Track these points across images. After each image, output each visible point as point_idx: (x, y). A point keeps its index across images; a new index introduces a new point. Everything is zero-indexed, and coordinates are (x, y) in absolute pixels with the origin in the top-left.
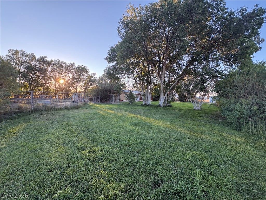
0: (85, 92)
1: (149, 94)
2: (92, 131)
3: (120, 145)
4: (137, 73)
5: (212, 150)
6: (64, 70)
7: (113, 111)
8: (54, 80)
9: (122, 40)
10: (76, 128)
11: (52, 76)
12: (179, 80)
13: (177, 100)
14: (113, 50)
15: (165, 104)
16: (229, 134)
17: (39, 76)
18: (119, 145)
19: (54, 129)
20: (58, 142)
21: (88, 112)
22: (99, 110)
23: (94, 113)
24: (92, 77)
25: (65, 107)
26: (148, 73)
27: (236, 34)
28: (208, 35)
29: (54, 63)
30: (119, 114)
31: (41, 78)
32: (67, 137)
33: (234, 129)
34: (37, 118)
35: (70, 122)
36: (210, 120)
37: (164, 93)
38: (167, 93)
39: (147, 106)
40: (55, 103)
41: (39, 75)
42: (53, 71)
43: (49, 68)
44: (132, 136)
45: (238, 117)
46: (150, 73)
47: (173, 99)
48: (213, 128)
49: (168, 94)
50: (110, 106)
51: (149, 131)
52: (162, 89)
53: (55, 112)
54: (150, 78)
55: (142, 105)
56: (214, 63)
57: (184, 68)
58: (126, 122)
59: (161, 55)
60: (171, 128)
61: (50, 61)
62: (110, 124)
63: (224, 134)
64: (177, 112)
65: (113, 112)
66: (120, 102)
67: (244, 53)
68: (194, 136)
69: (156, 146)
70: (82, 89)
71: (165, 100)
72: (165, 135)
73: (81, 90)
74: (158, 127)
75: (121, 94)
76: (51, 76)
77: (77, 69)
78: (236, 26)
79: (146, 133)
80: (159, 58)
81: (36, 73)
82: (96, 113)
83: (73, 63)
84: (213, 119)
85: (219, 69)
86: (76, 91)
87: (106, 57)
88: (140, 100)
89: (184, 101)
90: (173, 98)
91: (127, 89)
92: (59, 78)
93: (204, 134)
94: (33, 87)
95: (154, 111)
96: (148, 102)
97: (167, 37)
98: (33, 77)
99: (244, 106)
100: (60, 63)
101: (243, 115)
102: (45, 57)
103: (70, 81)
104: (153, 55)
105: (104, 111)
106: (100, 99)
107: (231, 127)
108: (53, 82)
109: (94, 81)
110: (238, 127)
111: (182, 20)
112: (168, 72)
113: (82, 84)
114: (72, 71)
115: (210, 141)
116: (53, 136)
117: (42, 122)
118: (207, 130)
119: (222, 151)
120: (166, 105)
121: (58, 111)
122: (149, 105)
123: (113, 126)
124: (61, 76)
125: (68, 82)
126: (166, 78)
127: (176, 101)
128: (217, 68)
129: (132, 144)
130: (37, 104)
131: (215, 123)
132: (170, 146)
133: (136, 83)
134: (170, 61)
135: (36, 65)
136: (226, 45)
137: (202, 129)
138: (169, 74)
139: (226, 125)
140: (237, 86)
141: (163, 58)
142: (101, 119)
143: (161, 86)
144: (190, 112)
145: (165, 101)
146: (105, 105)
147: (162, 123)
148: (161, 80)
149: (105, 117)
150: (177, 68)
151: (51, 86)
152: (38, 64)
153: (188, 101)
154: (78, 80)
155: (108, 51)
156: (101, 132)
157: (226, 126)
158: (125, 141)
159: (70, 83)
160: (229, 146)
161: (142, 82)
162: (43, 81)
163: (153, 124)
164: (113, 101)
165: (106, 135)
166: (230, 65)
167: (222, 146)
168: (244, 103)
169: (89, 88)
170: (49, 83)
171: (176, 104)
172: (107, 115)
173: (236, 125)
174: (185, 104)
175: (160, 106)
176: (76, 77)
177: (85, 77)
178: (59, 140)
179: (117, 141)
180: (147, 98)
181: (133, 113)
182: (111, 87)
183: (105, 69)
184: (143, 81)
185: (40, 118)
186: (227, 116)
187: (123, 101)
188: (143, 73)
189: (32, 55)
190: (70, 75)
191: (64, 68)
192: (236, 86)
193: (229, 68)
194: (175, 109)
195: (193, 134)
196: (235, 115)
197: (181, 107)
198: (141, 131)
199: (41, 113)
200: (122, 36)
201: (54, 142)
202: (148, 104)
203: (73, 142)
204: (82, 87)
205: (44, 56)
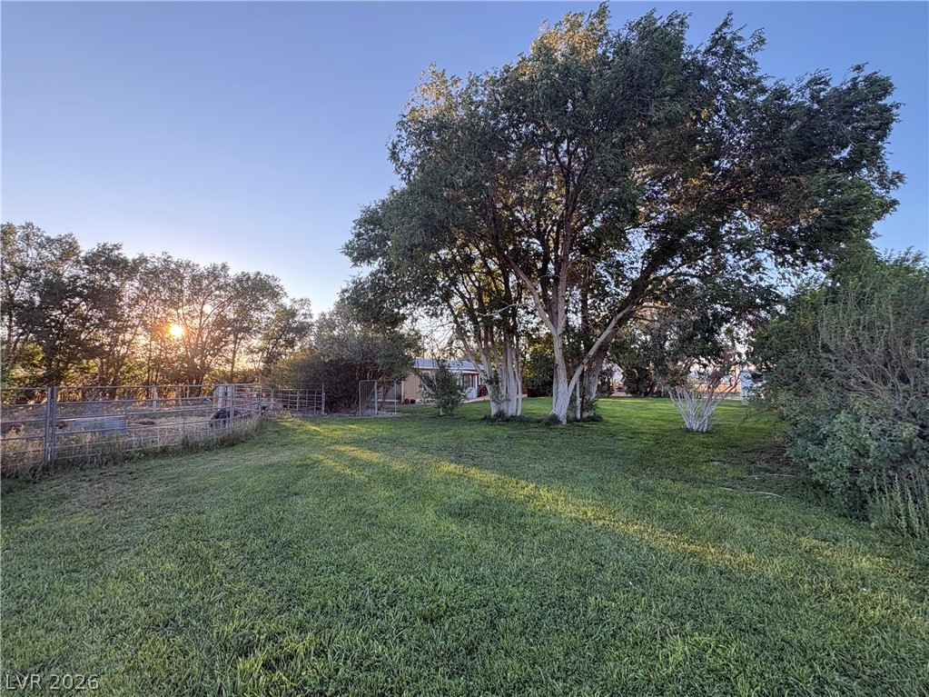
0: (266, 372)
1: (511, 374)
2: (285, 551)
3: (398, 617)
4: (462, 296)
5: (764, 622)
6: (187, 293)
7: (374, 449)
8: (146, 329)
9: (404, 185)
10: (221, 543)
11: (140, 317)
12: (621, 322)
13: (620, 389)
14: (371, 220)
15: (575, 412)
16: (825, 540)
17: (86, 319)
18: (394, 616)
19: (132, 552)
20: (144, 615)
21: (275, 459)
22: (319, 447)
23: (300, 466)
24: (293, 314)
25: (183, 441)
26: (505, 298)
27: (805, 159)
28: (708, 161)
29: (148, 265)
30: (399, 466)
31: (97, 326)
32: (181, 589)
33: (840, 515)
34: (64, 497)
35: (199, 513)
36: (750, 473)
37: (568, 369)
38: (578, 372)
39: (507, 420)
40: (144, 423)
41: (87, 315)
42: (144, 297)
43: (127, 286)
44: (448, 569)
45: (848, 464)
46: (514, 295)
47: (605, 387)
48: (762, 513)
49: (583, 371)
50: (364, 430)
51: (516, 541)
52: (558, 355)
53: (143, 466)
54: (514, 314)
55: (488, 419)
56: (742, 259)
57: (635, 275)
58: (423, 503)
59: (550, 232)
60: (600, 523)
61: (134, 261)
62: (361, 513)
63: (806, 542)
64: (621, 443)
65: (374, 457)
66: (401, 406)
67: (839, 222)
68: (693, 554)
69: (543, 616)
70: (253, 361)
71: (576, 398)
72: (577, 559)
73: (251, 366)
74: (552, 521)
75: (404, 378)
76: (134, 314)
77: (238, 285)
78: (799, 134)
79: (505, 550)
80: (544, 244)
81: (77, 305)
82: (305, 467)
83: (224, 267)
84: (758, 470)
85: (761, 279)
86: (230, 369)
87: (347, 246)
88: (479, 395)
89: (646, 395)
90: (603, 383)
91: (427, 355)
92: (164, 322)
93: (728, 546)
94: (59, 361)
95: (535, 442)
96: (508, 406)
97: (567, 172)
98: (63, 323)
99: (864, 423)
100: (173, 266)
101: (868, 458)
102: (117, 247)
103: (209, 333)
104: (520, 234)
105: (340, 455)
106: (324, 399)
107: (829, 506)
108: (142, 337)
109: (302, 330)
110: (855, 503)
111: (614, 117)
112: (577, 293)
113: (256, 342)
114: (217, 292)
115: (753, 577)
116: (121, 588)
117: (82, 520)
118: (742, 525)
119: (805, 626)
120: (579, 416)
121: (152, 462)
122: (513, 419)
123: (373, 524)
124: (175, 312)
125: (200, 335)
126: (573, 312)
127: (616, 394)
128: (754, 277)
129: (450, 611)
130: (71, 437)
131: (770, 489)
132: (600, 610)
133: (460, 333)
134: (584, 251)
135: (78, 277)
136: (773, 197)
137: (722, 519)
138: (584, 302)
139: (811, 495)
140: (832, 348)
141: (556, 242)
142: (324, 492)
143: (557, 345)
144: (672, 443)
145: (573, 400)
146: (344, 422)
147: (566, 502)
148: (553, 320)
149: (343, 482)
150: (609, 278)
151: (133, 353)
152: (86, 271)
153: (660, 392)
154: (241, 328)
155: (354, 222)
156: (324, 558)
157: (809, 502)
158: (421, 598)
159: (207, 338)
160: (829, 597)
161: (482, 332)
162: (104, 338)
163: (530, 507)
164: (376, 405)
165: (344, 573)
166: (797, 265)
167: (802, 598)
168: (864, 411)
169: (284, 357)
170: (124, 343)
171: (618, 409)
172: (348, 471)
173: (846, 500)
174: (651, 406)
175: (554, 420)
176: (232, 316)
177: (265, 315)
178: (147, 605)
179: (385, 601)
180: (504, 392)
181: (453, 458)
182: (368, 353)
183: (345, 287)
184: (488, 329)
185: (75, 496)
186: (811, 460)
187: (413, 402)
188: (486, 299)
189: (67, 242)
190: (208, 309)
191: (186, 282)
192: (825, 348)
193: (794, 274)
194: (613, 429)
195: (686, 545)
196: (838, 460)
197: (636, 421)
198: (484, 544)
199: (82, 473)
200: (404, 171)
201: (123, 618)
202: (509, 415)
203: (205, 612)
204: (252, 352)
205: (110, 242)
